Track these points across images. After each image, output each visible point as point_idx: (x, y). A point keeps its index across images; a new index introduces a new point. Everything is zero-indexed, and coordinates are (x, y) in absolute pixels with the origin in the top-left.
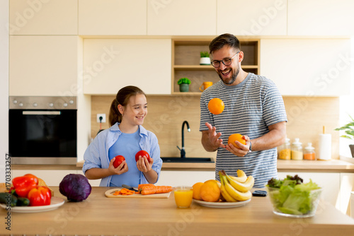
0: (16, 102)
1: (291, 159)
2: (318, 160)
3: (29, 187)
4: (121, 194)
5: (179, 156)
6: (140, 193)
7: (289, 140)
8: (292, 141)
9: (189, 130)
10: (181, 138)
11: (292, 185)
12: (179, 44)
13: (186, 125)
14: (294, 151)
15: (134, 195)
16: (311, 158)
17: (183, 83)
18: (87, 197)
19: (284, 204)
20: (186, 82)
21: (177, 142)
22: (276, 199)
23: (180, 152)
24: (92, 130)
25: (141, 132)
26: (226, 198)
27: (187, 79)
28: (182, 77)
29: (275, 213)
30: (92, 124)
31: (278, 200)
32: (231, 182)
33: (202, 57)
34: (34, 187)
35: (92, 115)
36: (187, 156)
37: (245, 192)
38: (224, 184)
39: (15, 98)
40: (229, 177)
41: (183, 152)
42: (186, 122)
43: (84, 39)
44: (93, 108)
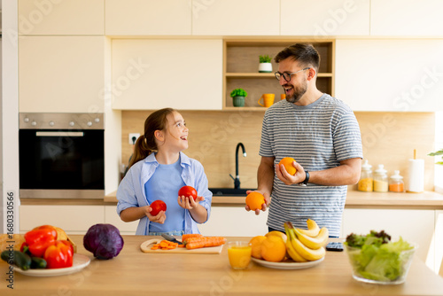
0: (27, 120)
1: (373, 191)
2: (407, 192)
3: (46, 244)
4: (161, 248)
5: (233, 186)
6: (185, 247)
7: (370, 166)
8: (375, 168)
9: (245, 154)
10: (234, 164)
11: (378, 244)
12: (232, 46)
13: (240, 148)
14: (377, 180)
15: (178, 249)
16: (399, 189)
17: (237, 95)
18: (118, 253)
19: (367, 268)
20: (241, 94)
21: (230, 170)
22: (356, 261)
23: (233, 181)
24: (123, 154)
25: (182, 161)
26: (293, 257)
27: (243, 90)
28: (236, 87)
29: (356, 278)
30: (123, 146)
31: (359, 262)
32: (300, 237)
33: (261, 62)
34: (52, 244)
35: (123, 135)
36: (242, 186)
37: (317, 249)
38: (291, 239)
39: (27, 115)
40: (297, 230)
41: (237, 182)
42: (241, 145)
43: (112, 39)
44: (124, 126)
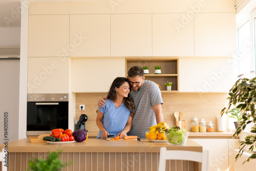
1: (199, 132)
8: (200, 120)
11: (175, 131)
12: (129, 62)
14: (201, 126)
19: (172, 140)
24: (76, 115)
30: (76, 111)
31: (169, 138)
39: (31, 95)
43: (72, 59)
44: (77, 101)
